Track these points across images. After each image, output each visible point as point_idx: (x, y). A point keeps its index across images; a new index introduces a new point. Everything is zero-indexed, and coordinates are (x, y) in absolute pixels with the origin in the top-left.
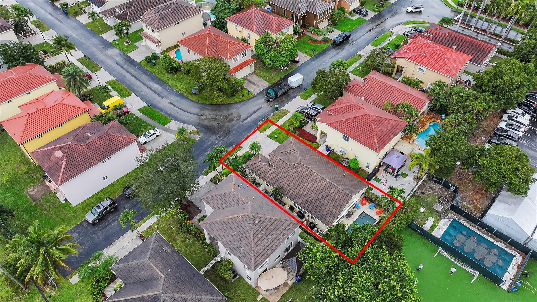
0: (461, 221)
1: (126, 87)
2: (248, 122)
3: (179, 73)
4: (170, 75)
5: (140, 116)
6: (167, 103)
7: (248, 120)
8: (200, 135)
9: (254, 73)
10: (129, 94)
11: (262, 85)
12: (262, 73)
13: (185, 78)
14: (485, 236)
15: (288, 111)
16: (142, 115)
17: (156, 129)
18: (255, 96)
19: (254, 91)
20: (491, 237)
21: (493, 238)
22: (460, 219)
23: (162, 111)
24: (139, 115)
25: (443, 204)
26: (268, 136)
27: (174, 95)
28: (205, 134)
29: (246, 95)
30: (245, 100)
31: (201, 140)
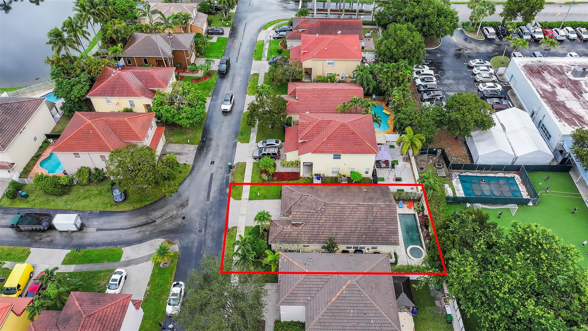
0: (463, 174)
1: (12, 247)
2: (215, 197)
3: (74, 189)
4: (65, 198)
5: (74, 270)
6: (93, 232)
7: (212, 194)
8: (176, 244)
9: (168, 142)
10: (26, 252)
11: (189, 151)
12: (176, 138)
13: (89, 190)
14: (487, 175)
15: (243, 163)
16: (76, 267)
17: (116, 271)
18: (193, 167)
19: (187, 161)
20: (490, 173)
21: (492, 173)
22: (462, 173)
23: (97, 245)
24: (72, 268)
25: (442, 168)
26: (250, 199)
27: (94, 218)
28: (180, 239)
29: (183, 171)
30: (187, 177)
31: (182, 248)
